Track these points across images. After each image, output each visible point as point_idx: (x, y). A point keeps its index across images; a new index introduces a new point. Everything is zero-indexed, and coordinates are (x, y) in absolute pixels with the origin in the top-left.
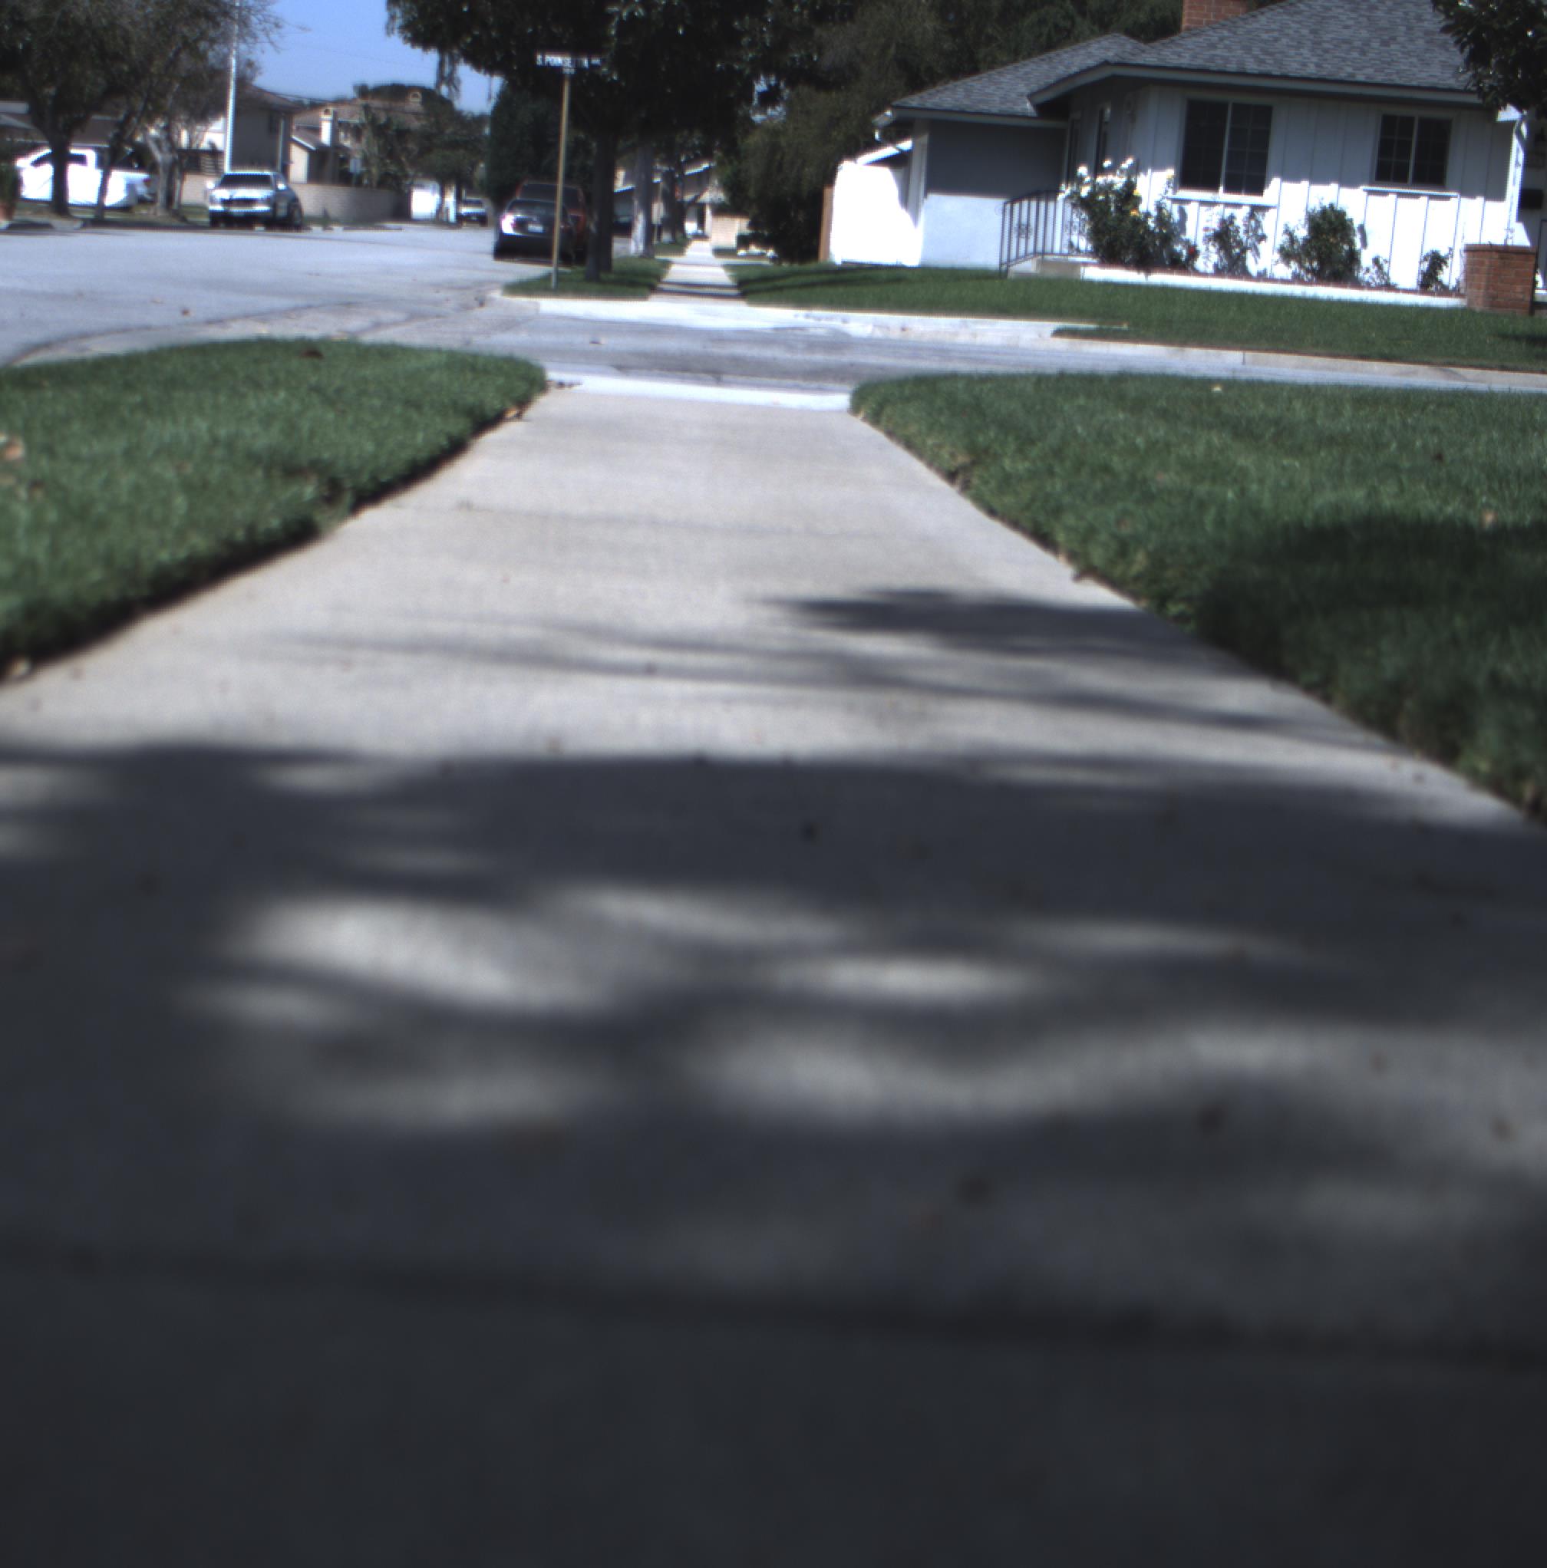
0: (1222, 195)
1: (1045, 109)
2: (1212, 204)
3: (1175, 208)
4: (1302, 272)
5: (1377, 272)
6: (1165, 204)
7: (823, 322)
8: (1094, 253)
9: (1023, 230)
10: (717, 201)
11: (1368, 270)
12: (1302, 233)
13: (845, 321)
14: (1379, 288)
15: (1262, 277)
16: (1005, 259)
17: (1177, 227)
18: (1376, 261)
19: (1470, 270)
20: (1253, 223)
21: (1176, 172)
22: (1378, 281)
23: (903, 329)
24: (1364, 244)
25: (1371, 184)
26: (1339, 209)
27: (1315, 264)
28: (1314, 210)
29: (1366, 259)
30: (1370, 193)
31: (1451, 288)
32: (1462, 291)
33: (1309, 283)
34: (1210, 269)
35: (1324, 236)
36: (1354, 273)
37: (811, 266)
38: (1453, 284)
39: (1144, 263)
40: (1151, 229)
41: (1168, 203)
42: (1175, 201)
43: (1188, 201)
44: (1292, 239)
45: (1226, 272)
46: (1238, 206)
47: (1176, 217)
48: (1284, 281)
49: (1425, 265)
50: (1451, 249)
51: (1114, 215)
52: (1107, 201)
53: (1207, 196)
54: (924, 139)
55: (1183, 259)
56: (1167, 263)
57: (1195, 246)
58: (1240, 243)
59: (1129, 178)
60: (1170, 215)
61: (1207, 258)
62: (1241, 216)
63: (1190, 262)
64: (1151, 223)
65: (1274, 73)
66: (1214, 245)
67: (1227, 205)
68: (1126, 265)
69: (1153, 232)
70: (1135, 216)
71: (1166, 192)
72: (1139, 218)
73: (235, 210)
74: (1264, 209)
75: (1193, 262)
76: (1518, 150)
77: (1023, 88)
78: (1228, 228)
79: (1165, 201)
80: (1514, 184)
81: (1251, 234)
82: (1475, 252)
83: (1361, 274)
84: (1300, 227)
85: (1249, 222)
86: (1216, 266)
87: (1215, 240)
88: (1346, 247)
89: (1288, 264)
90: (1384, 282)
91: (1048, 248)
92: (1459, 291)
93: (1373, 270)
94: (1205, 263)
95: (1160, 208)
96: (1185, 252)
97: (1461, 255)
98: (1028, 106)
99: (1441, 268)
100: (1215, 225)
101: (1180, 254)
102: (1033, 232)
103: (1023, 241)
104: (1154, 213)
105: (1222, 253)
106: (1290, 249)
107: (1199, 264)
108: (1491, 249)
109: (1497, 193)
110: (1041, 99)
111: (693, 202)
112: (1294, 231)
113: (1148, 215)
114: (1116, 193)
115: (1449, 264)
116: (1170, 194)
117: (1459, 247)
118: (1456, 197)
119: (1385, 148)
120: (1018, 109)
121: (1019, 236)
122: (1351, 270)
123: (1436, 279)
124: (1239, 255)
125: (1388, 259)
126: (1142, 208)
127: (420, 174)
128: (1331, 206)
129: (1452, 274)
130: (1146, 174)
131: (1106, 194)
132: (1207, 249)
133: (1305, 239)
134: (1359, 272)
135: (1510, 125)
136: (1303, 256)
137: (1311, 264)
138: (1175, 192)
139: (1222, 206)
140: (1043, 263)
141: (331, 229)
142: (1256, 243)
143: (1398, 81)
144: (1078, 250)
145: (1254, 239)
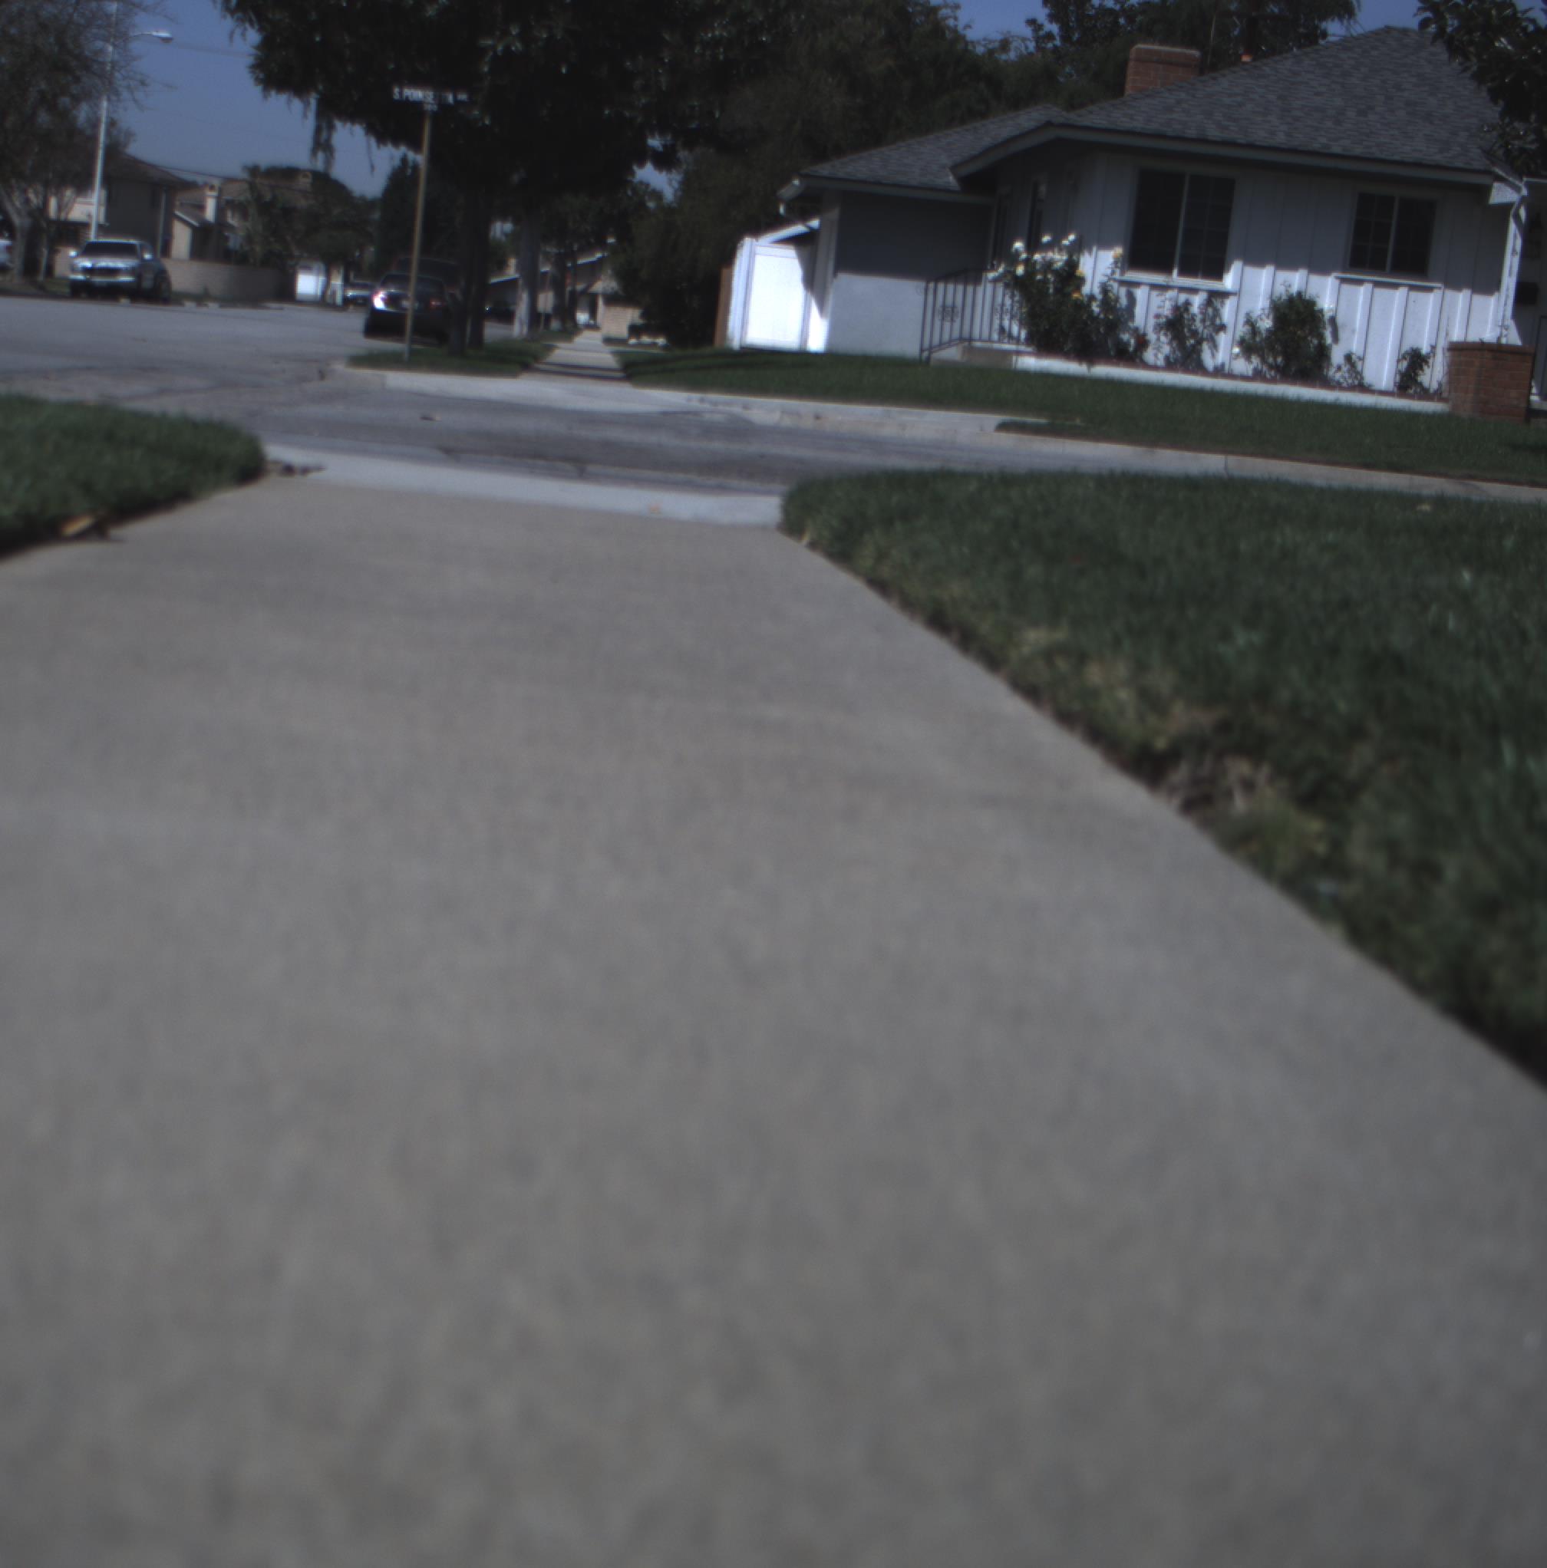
0: (1176, 278)
1: (969, 182)
2: (1163, 288)
3: (1123, 291)
4: (1265, 369)
5: (1349, 371)
6: (1112, 286)
7: (720, 408)
8: (1030, 340)
9: (948, 312)
10: (609, 290)
11: (1339, 368)
12: (1266, 324)
13: (746, 407)
14: (1352, 388)
15: (1219, 372)
16: (926, 344)
17: (1124, 313)
18: (1348, 358)
19: (1455, 371)
20: (1210, 311)
21: (1124, 251)
22: (1350, 381)
23: (817, 417)
24: (1336, 338)
25: (1344, 271)
26: (1307, 297)
27: (1279, 360)
28: (1280, 298)
29: (1337, 356)
30: (1343, 281)
31: (1432, 391)
32: (1445, 395)
33: (1273, 381)
34: (1161, 362)
35: (1291, 328)
36: (1323, 371)
37: (707, 350)
38: (1434, 386)
39: (1087, 352)
40: (1095, 314)
41: (1115, 285)
42: (1122, 283)
43: (1137, 284)
44: (1254, 329)
45: (1178, 367)
46: (1194, 291)
47: (1124, 301)
48: (1244, 378)
49: (1405, 364)
50: (1433, 348)
51: (1052, 298)
52: (1045, 281)
53: (1159, 278)
54: (834, 214)
55: (1131, 349)
56: (1112, 353)
57: (1145, 335)
58: (1194, 333)
59: (1071, 256)
60: (1117, 299)
61: (1158, 349)
62: (1197, 301)
63: (1139, 353)
64: (1095, 308)
65: (1240, 141)
66: (1166, 335)
67: (1182, 289)
68: (1066, 355)
69: (1097, 318)
70: (1077, 299)
71: (1113, 273)
72: (1082, 301)
73: (98, 280)
74: (1224, 295)
75: (1142, 353)
76: (1515, 236)
77: (945, 160)
78: (1181, 316)
79: (1111, 283)
80: (1510, 274)
81: (1208, 323)
82: (1460, 351)
83: (1331, 372)
84: (1264, 317)
85: (1206, 310)
86: (1167, 358)
87: (1168, 329)
88: (1315, 342)
89: (1248, 359)
90: (1356, 382)
91: (976, 334)
92: (1441, 394)
93: (1345, 368)
94: (1156, 355)
95: (1105, 289)
96: (1132, 341)
97: (1444, 354)
98: (951, 178)
99: (1421, 368)
100: (1167, 311)
101: (1127, 344)
102: (960, 315)
103: (947, 325)
104: (1099, 297)
105: (1174, 345)
106: (1251, 341)
107: (1149, 356)
108: (1481, 347)
109: (1488, 284)
110: (965, 171)
111: (584, 292)
112: (1256, 321)
113: (1092, 298)
114: (1056, 273)
115: (1431, 364)
116: (1117, 276)
117: (1442, 344)
118: (1440, 288)
119: (1361, 230)
120: (940, 182)
121: (943, 319)
122: (1320, 368)
123: (1416, 381)
124: (1193, 346)
125: (1362, 356)
126: (1086, 289)
127: (305, 255)
128: (1299, 294)
129: (1434, 375)
130: (1090, 252)
131: (1045, 273)
132: (1158, 339)
133: (1268, 330)
134: (1328, 370)
135: (1505, 209)
136: (1266, 351)
137: (1275, 359)
138: (1122, 273)
139: (1176, 291)
140: (970, 350)
141: (206, 305)
142: (1214, 334)
143: (1378, 155)
144: (1010, 336)
145: (1211, 329)
